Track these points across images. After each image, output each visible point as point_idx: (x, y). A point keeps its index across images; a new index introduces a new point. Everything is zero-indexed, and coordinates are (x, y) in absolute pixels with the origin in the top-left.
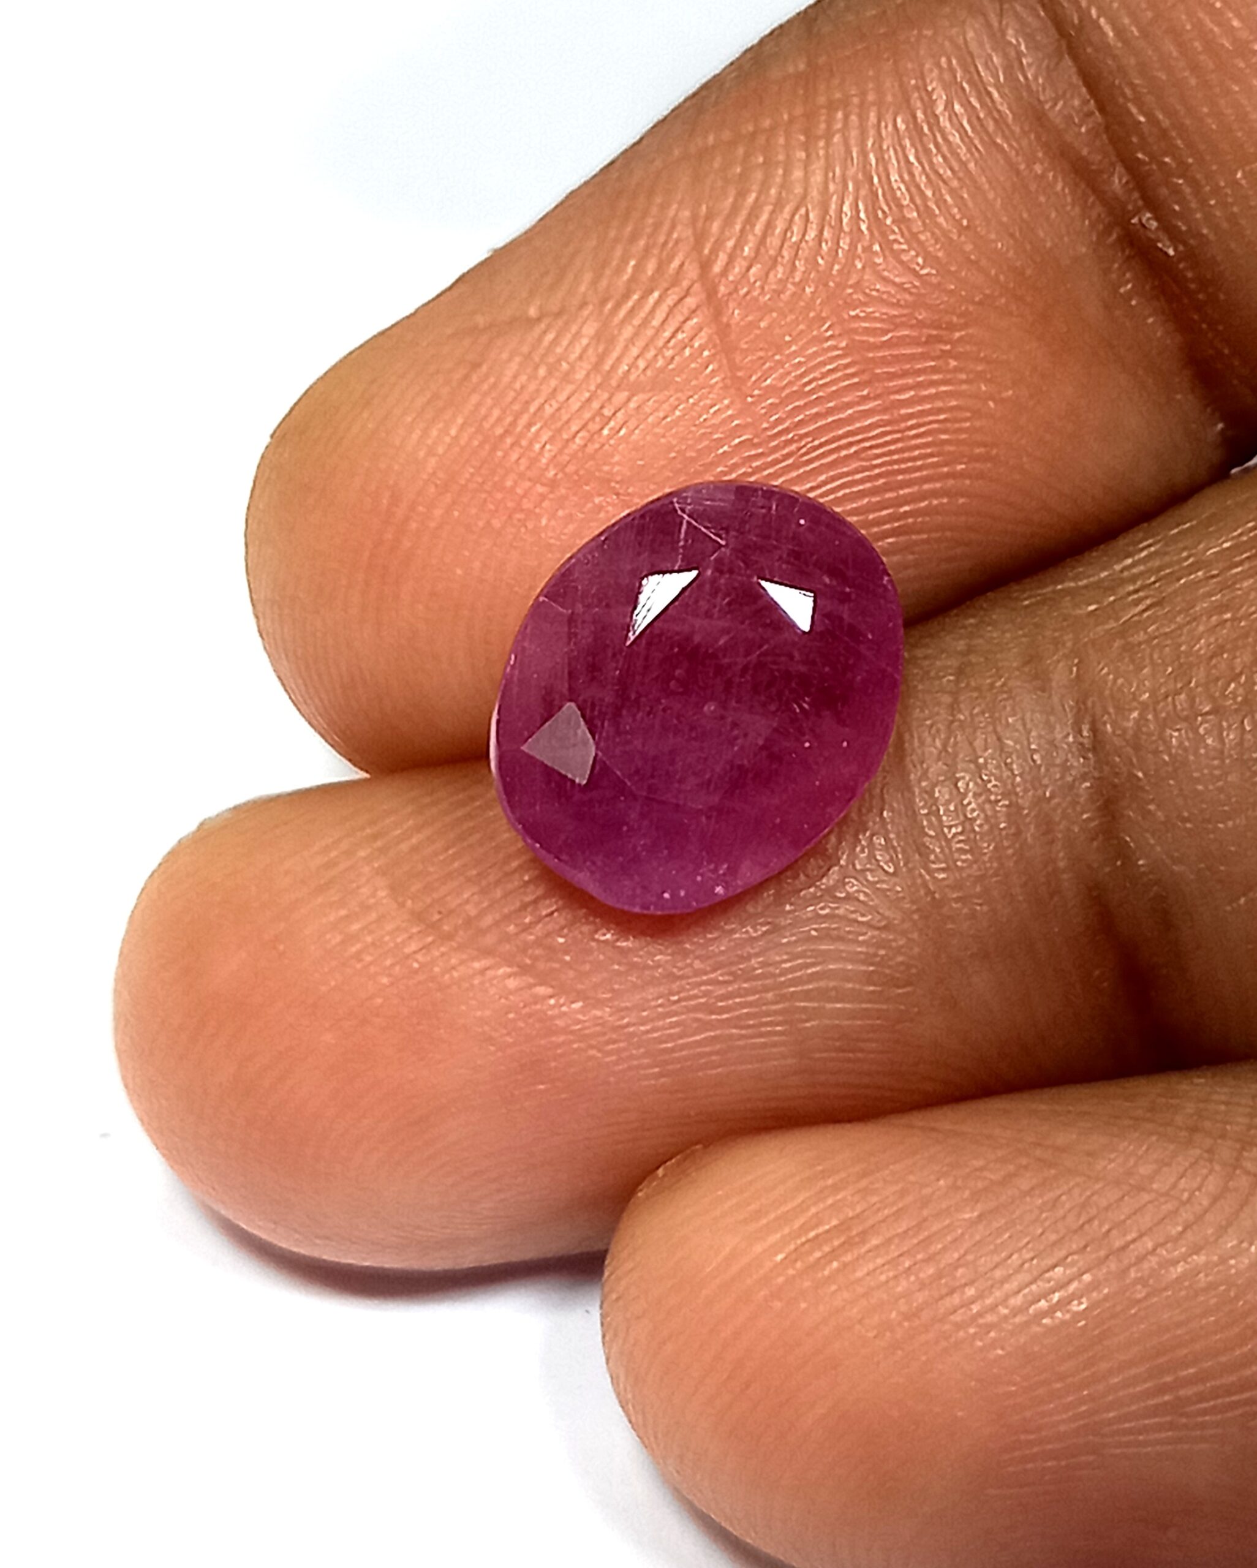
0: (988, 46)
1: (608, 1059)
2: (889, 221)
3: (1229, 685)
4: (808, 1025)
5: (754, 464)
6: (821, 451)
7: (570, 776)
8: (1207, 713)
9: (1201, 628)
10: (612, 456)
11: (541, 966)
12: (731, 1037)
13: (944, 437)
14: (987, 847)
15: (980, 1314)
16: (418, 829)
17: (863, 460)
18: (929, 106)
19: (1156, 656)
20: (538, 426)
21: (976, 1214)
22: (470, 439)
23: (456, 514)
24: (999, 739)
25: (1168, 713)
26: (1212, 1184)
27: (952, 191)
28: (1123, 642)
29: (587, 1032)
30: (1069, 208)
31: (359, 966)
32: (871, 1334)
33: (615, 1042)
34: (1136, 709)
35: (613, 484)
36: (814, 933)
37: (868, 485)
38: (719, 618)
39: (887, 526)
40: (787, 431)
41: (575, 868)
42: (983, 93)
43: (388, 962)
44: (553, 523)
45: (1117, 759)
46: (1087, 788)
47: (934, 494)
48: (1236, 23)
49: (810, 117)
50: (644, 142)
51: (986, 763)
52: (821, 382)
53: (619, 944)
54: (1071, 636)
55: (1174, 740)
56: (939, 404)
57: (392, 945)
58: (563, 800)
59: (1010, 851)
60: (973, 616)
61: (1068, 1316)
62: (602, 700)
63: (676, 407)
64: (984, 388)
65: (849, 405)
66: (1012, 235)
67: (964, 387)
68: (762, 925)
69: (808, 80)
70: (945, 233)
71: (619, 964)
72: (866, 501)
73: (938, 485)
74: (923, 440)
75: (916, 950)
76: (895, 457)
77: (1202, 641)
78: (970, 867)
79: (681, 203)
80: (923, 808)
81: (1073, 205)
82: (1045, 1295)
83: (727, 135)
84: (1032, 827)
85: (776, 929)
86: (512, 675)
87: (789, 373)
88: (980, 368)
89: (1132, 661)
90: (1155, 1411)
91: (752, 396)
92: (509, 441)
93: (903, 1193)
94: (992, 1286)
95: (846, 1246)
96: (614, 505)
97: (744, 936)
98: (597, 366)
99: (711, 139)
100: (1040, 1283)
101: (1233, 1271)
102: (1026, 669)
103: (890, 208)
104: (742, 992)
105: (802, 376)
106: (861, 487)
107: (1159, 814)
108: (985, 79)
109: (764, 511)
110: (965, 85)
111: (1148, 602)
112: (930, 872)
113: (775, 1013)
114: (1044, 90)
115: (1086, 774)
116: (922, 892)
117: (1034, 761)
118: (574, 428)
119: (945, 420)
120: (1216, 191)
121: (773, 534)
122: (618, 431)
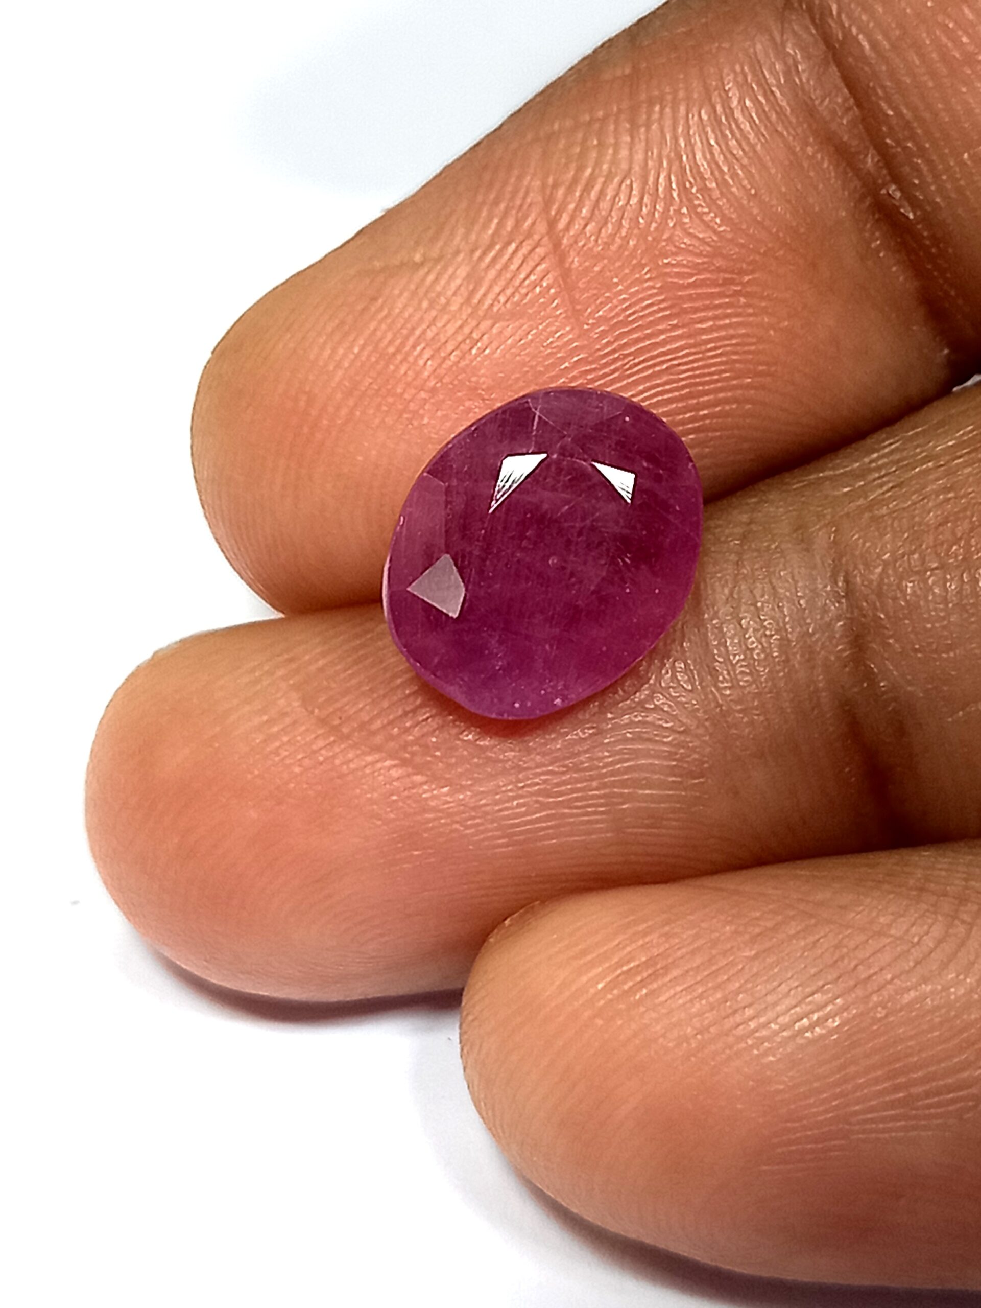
0: (772, 55)
1: (468, 831)
2: (694, 190)
3: (952, 547)
4: (624, 807)
5: (589, 377)
6: (640, 367)
7: (445, 611)
8: (936, 568)
9: (931, 504)
10: (479, 370)
11: (418, 760)
12: (564, 816)
13: (735, 357)
14: (764, 671)
15: (756, 1030)
16: (323, 654)
17: (672, 374)
18: (726, 101)
19: (895, 525)
20: (422, 346)
21: (753, 952)
22: (369, 356)
23: (358, 413)
24: (774, 588)
25: (904, 568)
26: (937, 930)
27: (743, 167)
28: (871, 515)
29: (451, 810)
30: (833, 181)
31: (277, 759)
32: (671, 1045)
33: (474, 818)
34: (879, 565)
35: (480, 391)
36: (628, 735)
37: (677, 394)
38: (563, 492)
39: (690, 426)
40: (614, 351)
41: (447, 682)
42: (769, 93)
43: (300, 757)
44: (433, 422)
45: (865, 604)
46: (841, 626)
47: (727, 401)
48: (965, 40)
49: (634, 110)
50: (504, 127)
51: (763, 606)
52: (641, 314)
53: (478, 743)
54: (830, 510)
55: (909, 590)
56: (731, 332)
57: (303, 742)
58: (439, 629)
59: (781, 674)
60: (755, 496)
61: (824, 1031)
62: (471, 553)
63: (528, 333)
64: (766, 320)
65: (662, 332)
66: (789, 202)
67: (751, 319)
68: (589, 728)
69: (633, 81)
70: (738, 200)
71: (479, 758)
72: (674, 406)
73: (729, 394)
74: (719, 360)
75: (708, 750)
76: (697, 372)
77: (931, 514)
78: (750, 685)
79: (534, 175)
80: (715, 640)
81: (836, 178)
82: (807, 1015)
83: (569, 123)
84: (798, 656)
85: (600, 732)
86: (401, 533)
87: (616, 306)
88: (763, 304)
89: (878, 529)
90: (892, 1105)
91: (588, 324)
92: (399, 357)
93: (697, 937)
94: (766, 1008)
95: (653, 977)
96: (480, 408)
97: (574, 737)
98: (468, 300)
99: (556, 126)
100: (803, 1006)
101: (953, 997)
102: (795, 535)
103: (695, 179)
104: (573, 780)
105: (626, 309)
106: (670, 395)
107: (897, 646)
108: (769, 81)
109: (597, 410)
110: (754, 86)
111: (890, 485)
112: (718, 689)
113: (599, 797)
114: (815, 90)
115: (840, 615)
116: (713, 705)
117: (801, 605)
118: (450, 347)
119: (737, 345)
120: (948, 169)
121: (605, 429)
122: (484, 350)
